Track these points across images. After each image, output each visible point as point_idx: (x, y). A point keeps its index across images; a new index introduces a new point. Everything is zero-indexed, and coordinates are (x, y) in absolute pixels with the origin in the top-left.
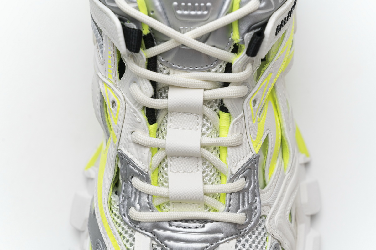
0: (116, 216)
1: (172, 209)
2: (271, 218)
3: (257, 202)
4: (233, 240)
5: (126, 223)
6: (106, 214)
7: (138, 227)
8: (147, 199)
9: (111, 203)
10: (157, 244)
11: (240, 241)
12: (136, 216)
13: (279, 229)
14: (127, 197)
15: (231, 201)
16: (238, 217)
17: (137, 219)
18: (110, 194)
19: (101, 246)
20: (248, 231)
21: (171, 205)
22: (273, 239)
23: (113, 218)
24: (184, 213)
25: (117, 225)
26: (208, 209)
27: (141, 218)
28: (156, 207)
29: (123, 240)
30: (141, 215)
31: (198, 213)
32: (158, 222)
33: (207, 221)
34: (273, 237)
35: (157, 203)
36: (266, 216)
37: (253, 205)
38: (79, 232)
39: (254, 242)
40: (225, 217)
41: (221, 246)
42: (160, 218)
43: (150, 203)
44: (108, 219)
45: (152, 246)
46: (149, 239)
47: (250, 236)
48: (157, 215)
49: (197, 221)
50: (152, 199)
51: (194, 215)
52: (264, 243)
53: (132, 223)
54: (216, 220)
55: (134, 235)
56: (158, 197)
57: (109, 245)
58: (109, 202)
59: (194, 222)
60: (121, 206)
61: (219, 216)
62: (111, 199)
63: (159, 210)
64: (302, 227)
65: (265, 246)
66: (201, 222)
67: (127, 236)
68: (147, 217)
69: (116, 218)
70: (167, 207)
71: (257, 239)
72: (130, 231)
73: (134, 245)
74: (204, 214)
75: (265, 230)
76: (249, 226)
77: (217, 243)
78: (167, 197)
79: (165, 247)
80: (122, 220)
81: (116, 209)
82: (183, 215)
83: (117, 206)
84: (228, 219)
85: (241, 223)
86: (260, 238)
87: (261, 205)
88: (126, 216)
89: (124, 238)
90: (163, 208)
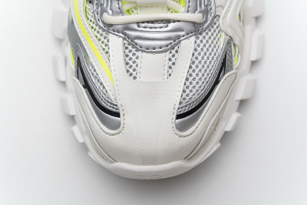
0: (92, 22)
1: (139, 12)
2: (224, 18)
3: (212, 3)
4: (193, 37)
5: (100, 27)
6: (83, 20)
7: (112, 30)
8: (117, 5)
9: (86, 11)
10: (128, 43)
11: (199, 37)
12: (109, 20)
13: (231, 27)
14: (100, 5)
15: (190, 3)
16: (197, 17)
17: (109, 22)
18: (85, 3)
19: (81, 48)
20: (205, 29)
21: (139, 9)
22: (226, 35)
23: (89, 24)
24: (150, 15)
25: (93, 30)
26: (170, 12)
27: (113, 21)
28: (126, 11)
29: (99, 42)
30: (113, 19)
31: (162, 15)
32: (128, 24)
33: (170, 22)
34: (226, 34)
35: (127, 8)
36: (220, 16)
37: (209, 6)
38: (60, 41)
39: (210, 38)
40: (185, 17)
41: (182, 42)
42: (129, 20)
43: (121, 8)
44: (85, 25)
45: (124, 45)
46: (121, 39)
47: (207, 34)
48: (127, 18)
49: (162, 21)
50: (122, 4)
51: (158, 17)
52: (219, 39)
53: (106, 27)
54: (178, 20)
55: (108, 37)
56: (127, 3)
57: (87, 46)
58: (84, 10)
59: (159, 23)
60: (96, 13)
61: (180, 16)
62: (86, 7)
63: (128, 14)
64: (248, 28)
65: (219, 42)
66: (165, 23)
67: (102, 38)
68: (119, 20)
69: (91, 23)
70: (135, 11)
71: (213, 36)
72: (104, 33)
73: (109, 45)
74: (168, 15)
75: (219, 28)
76: (206, 24)
77: (179, 40)
78: (134, 2)
79: (135, 45)
80: (97, 25)
81: (91, 16)
82: (149, 17)
83: (92, 13)
84: (188, 19)
85: (199, 22)
86: (215, 35)
87: (215, 6)
88: (100, 21)
89: (99, 40)
90: (131, 13)
